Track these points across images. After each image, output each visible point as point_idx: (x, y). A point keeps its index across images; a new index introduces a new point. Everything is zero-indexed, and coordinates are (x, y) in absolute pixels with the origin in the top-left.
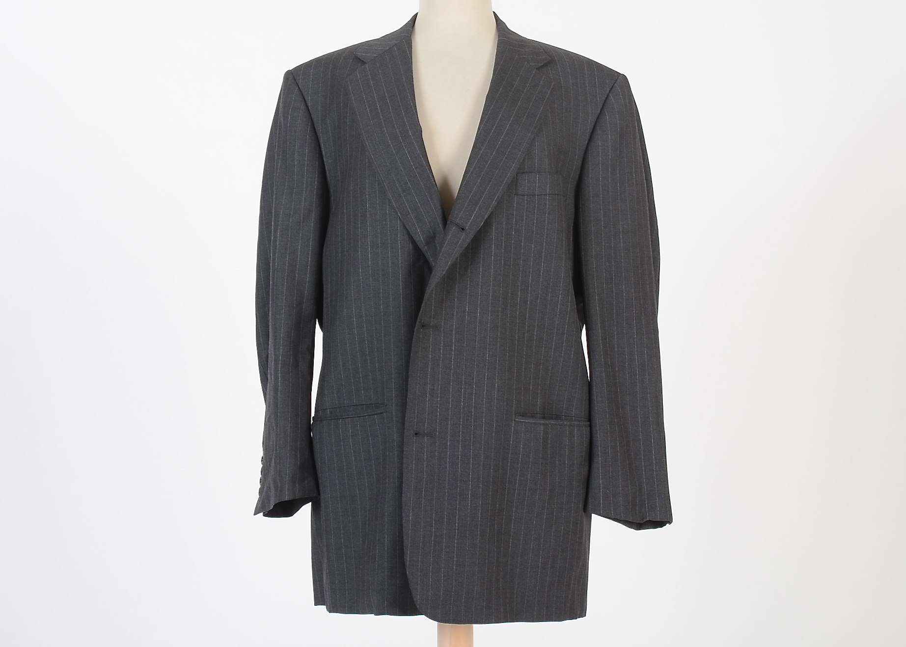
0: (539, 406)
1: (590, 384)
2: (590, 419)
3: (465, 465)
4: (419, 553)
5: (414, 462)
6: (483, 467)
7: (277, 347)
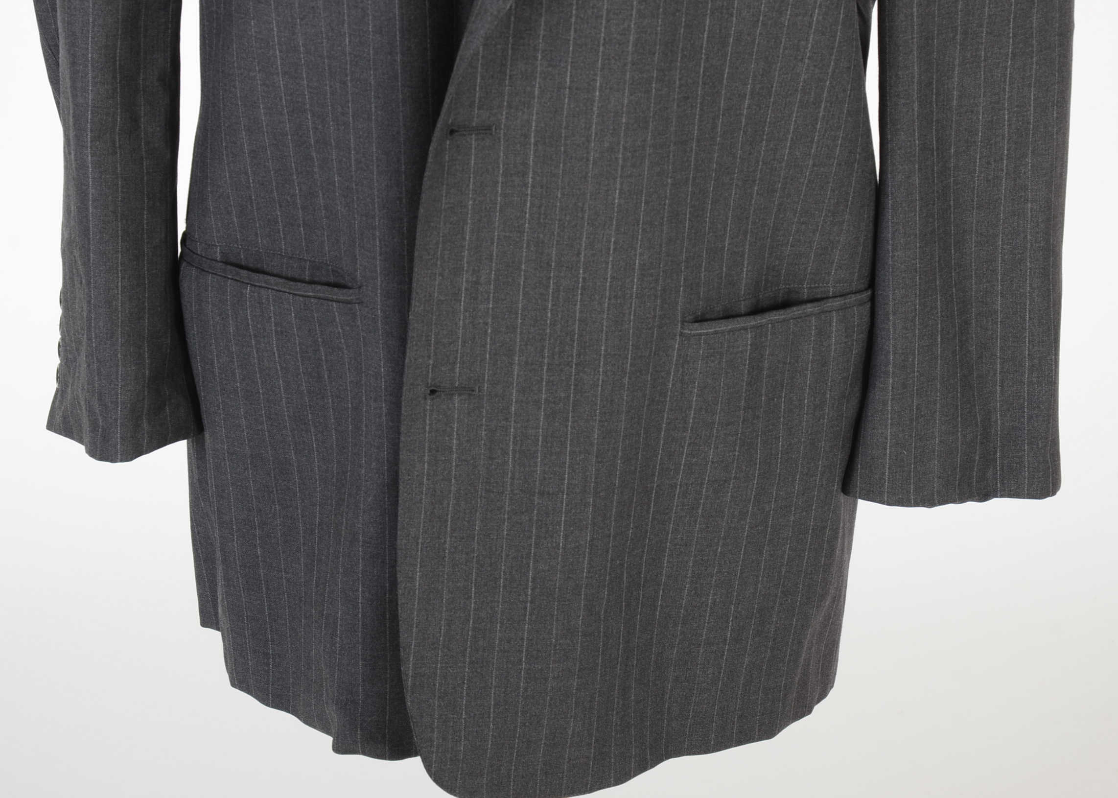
0: (744, 282)
1: (879, 191)
2: (872, 283)
3: (554, 457)
4: (437, 656)
5: (426, 458)
6: (597, 457)
7: (79, 85)
